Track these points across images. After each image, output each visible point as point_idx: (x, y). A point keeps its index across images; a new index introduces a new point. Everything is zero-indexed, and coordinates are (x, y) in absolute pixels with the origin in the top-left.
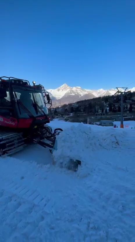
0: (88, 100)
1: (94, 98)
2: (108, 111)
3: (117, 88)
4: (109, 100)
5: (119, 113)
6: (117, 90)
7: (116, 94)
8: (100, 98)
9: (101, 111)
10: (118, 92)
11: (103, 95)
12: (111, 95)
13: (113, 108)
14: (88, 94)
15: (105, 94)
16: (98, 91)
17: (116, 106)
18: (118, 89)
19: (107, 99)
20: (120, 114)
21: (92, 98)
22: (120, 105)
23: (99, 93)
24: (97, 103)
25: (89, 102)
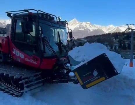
0: (97, 36)
1: (104, 33)
2: (117, 48)
3: (127, 25)
4: (119, 37)
5: (129, 50)
6: (127, 27)
7: (126, 30)
8: (109, 34)
9: (110, 47)
10: (129, 29)
11: (113, 31)
12: (122, 32)
13: (122, 44)
14: (97, 30)
15: (116, 30)
16: (108, 27)
17: (126, 43)
18: (129, 25)
19: (116, 35)
20: (130, 52)
21: (101, 34)
22: (130, 42)
23: (109, 29)
24: (106, 39)
25: (98, 38)
